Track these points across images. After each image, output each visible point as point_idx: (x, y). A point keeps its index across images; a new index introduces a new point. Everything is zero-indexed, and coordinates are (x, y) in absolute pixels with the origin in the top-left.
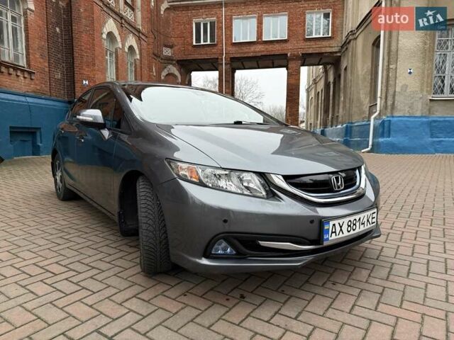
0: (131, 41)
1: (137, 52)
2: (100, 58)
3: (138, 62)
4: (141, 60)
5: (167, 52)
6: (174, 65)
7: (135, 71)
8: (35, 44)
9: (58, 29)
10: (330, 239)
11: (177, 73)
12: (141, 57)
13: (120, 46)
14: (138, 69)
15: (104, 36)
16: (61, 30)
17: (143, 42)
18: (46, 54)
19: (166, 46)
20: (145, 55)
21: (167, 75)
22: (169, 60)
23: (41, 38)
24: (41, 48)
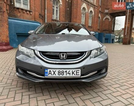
0: (92, 9)
1: (93, 12)
2: (79, 16)
3: (93, 16)
4: (94, 15)
5: (106, 11)
6: (108, 15)
7: (92, 19)
8: (62, 14)
9: (68, 9)
10: (48, 75)
11: (109, 18)
12: (94, 14)
13: (87, 11)
14: (93, 18)
15: (82, 9)
16: (69, 9)
17: (96, 9)
18: (64, 16)
19: (106, 9)
20: (96, 13)
21: (106, 19)
22: (107, 14)
23: (63, 12)
24: (63, 14)
